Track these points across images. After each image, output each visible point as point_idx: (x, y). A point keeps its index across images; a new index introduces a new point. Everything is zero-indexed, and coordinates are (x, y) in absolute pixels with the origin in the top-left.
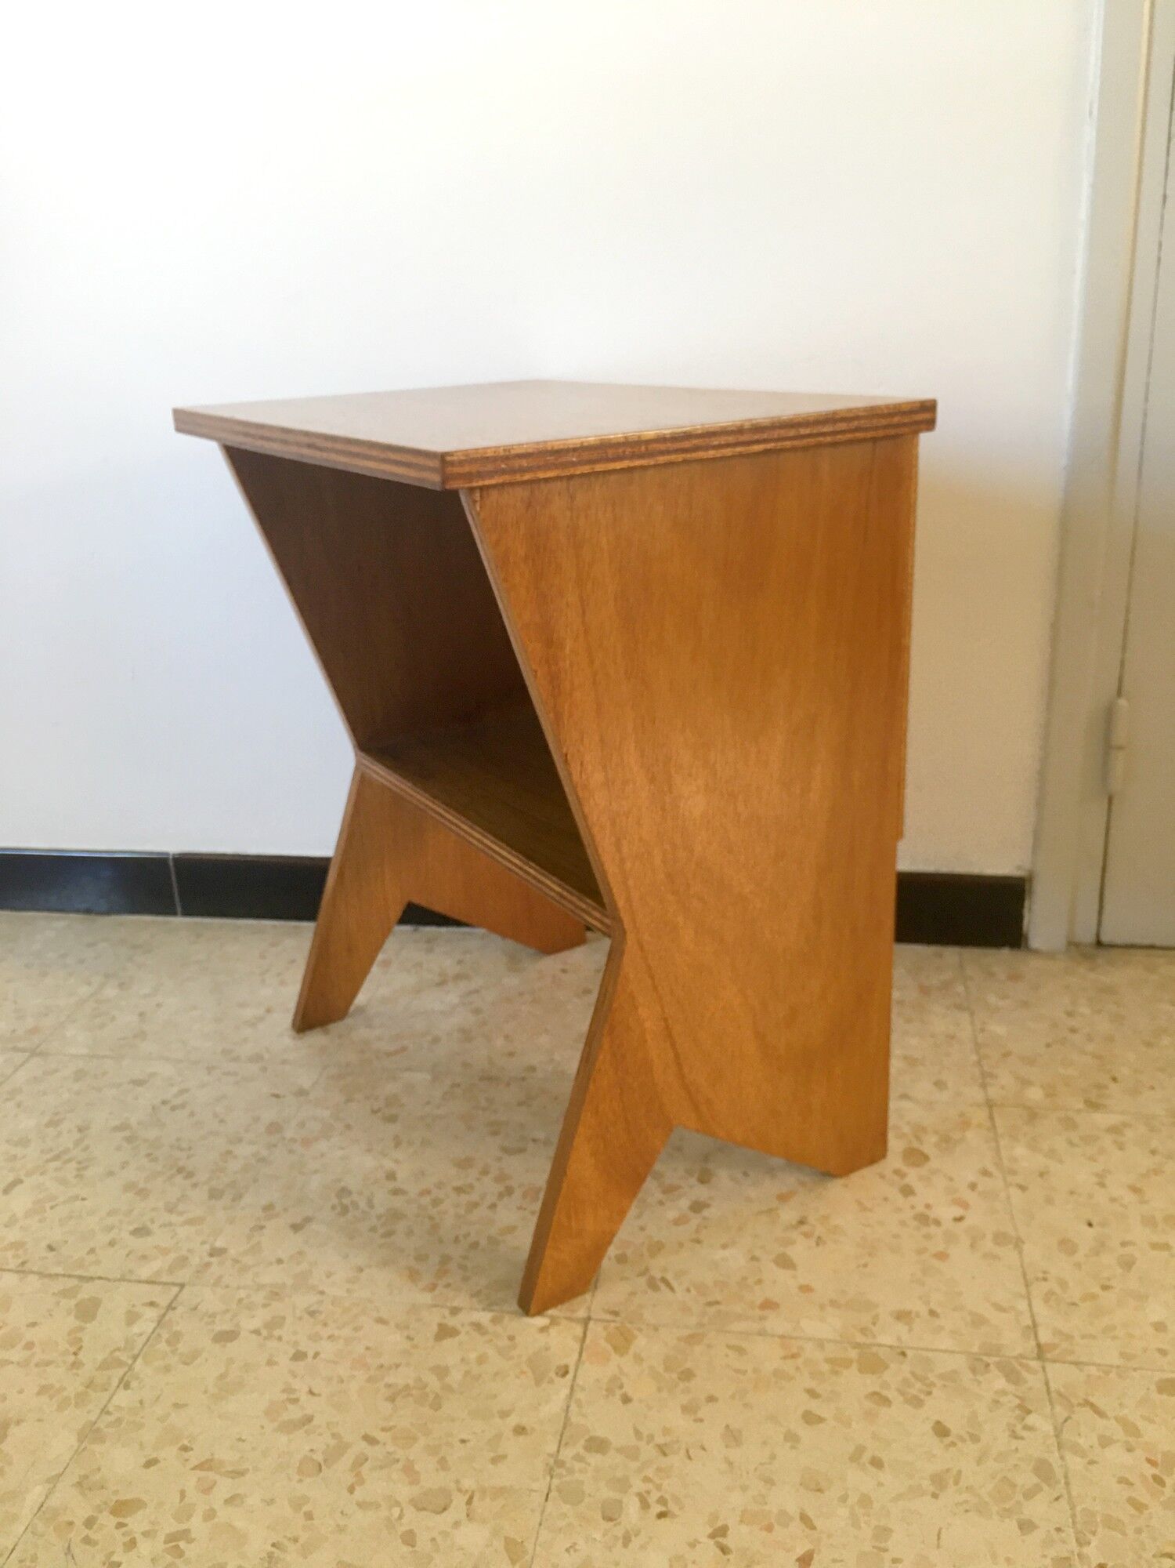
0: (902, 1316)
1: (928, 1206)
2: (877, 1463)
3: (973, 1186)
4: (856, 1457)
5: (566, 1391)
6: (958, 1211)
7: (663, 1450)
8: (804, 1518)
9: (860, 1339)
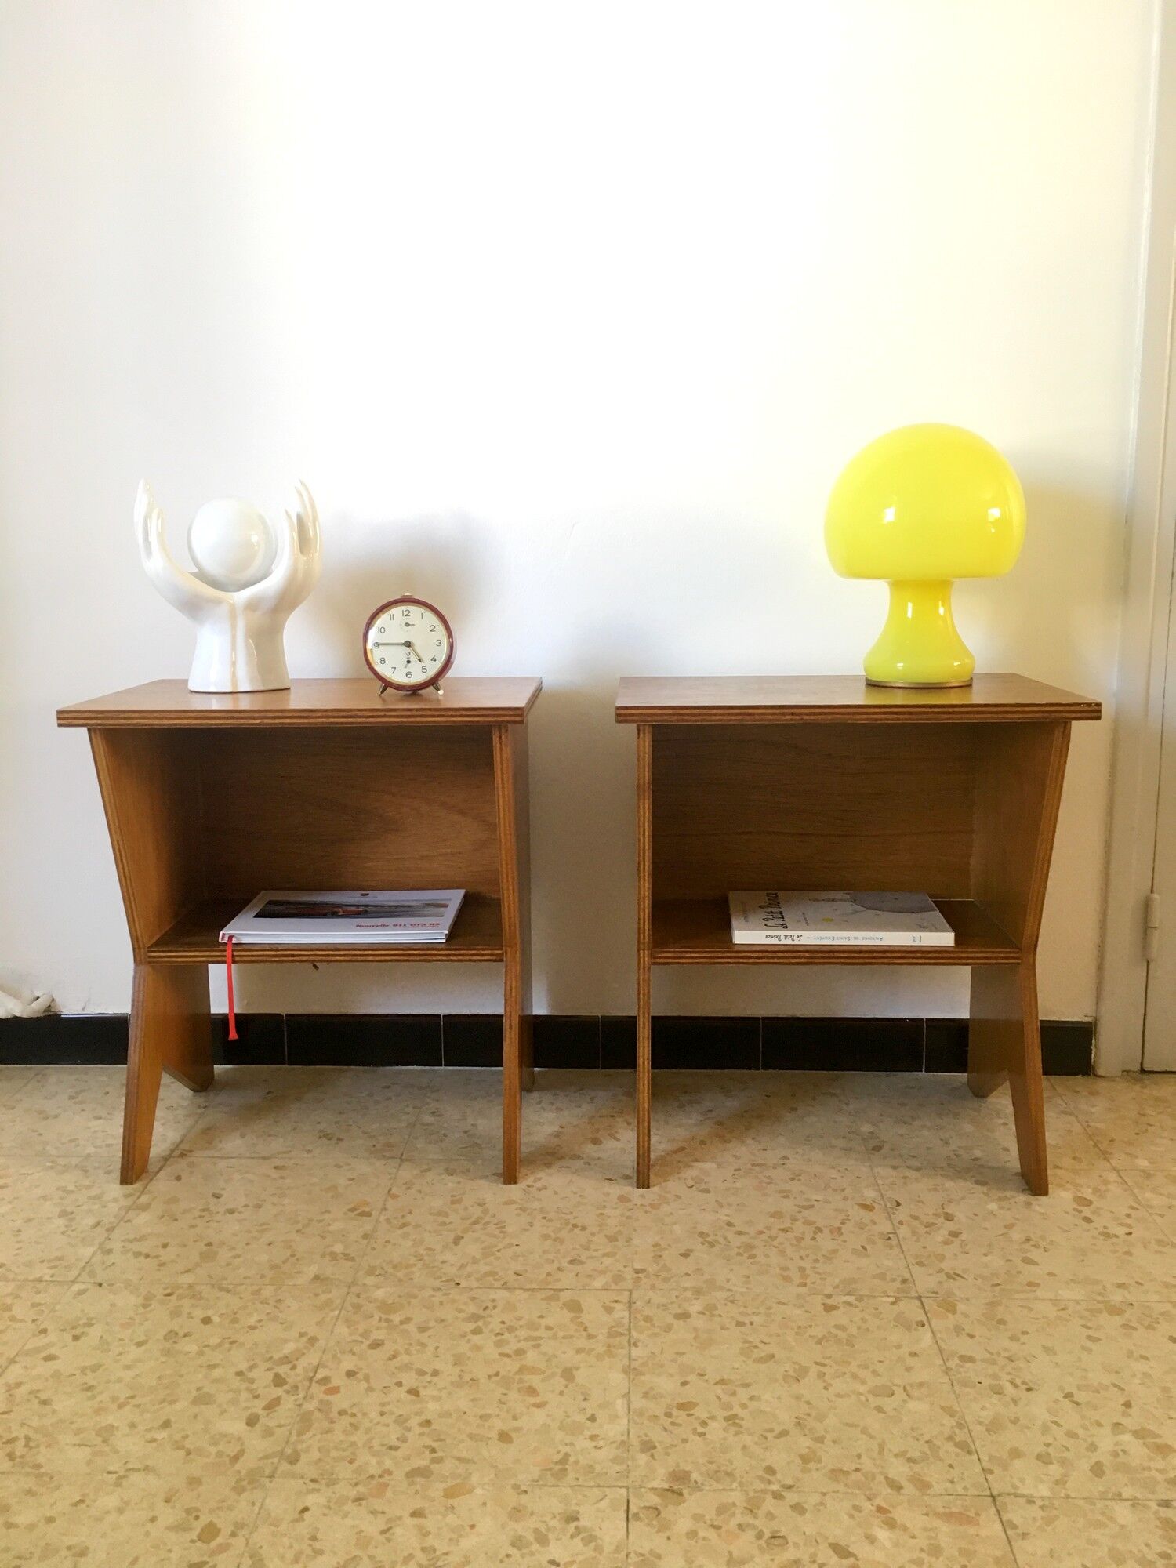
0: (1120, 1286)
1: (1105, 1227)
2: (1146, 1358)
3: (1128, 1216)
4: (1130, 1354)
5: (929, 1334)
6: (1128, 1230)
7: (1010, 1359)
8: (1115, 1386)
9: (1100, 1298)
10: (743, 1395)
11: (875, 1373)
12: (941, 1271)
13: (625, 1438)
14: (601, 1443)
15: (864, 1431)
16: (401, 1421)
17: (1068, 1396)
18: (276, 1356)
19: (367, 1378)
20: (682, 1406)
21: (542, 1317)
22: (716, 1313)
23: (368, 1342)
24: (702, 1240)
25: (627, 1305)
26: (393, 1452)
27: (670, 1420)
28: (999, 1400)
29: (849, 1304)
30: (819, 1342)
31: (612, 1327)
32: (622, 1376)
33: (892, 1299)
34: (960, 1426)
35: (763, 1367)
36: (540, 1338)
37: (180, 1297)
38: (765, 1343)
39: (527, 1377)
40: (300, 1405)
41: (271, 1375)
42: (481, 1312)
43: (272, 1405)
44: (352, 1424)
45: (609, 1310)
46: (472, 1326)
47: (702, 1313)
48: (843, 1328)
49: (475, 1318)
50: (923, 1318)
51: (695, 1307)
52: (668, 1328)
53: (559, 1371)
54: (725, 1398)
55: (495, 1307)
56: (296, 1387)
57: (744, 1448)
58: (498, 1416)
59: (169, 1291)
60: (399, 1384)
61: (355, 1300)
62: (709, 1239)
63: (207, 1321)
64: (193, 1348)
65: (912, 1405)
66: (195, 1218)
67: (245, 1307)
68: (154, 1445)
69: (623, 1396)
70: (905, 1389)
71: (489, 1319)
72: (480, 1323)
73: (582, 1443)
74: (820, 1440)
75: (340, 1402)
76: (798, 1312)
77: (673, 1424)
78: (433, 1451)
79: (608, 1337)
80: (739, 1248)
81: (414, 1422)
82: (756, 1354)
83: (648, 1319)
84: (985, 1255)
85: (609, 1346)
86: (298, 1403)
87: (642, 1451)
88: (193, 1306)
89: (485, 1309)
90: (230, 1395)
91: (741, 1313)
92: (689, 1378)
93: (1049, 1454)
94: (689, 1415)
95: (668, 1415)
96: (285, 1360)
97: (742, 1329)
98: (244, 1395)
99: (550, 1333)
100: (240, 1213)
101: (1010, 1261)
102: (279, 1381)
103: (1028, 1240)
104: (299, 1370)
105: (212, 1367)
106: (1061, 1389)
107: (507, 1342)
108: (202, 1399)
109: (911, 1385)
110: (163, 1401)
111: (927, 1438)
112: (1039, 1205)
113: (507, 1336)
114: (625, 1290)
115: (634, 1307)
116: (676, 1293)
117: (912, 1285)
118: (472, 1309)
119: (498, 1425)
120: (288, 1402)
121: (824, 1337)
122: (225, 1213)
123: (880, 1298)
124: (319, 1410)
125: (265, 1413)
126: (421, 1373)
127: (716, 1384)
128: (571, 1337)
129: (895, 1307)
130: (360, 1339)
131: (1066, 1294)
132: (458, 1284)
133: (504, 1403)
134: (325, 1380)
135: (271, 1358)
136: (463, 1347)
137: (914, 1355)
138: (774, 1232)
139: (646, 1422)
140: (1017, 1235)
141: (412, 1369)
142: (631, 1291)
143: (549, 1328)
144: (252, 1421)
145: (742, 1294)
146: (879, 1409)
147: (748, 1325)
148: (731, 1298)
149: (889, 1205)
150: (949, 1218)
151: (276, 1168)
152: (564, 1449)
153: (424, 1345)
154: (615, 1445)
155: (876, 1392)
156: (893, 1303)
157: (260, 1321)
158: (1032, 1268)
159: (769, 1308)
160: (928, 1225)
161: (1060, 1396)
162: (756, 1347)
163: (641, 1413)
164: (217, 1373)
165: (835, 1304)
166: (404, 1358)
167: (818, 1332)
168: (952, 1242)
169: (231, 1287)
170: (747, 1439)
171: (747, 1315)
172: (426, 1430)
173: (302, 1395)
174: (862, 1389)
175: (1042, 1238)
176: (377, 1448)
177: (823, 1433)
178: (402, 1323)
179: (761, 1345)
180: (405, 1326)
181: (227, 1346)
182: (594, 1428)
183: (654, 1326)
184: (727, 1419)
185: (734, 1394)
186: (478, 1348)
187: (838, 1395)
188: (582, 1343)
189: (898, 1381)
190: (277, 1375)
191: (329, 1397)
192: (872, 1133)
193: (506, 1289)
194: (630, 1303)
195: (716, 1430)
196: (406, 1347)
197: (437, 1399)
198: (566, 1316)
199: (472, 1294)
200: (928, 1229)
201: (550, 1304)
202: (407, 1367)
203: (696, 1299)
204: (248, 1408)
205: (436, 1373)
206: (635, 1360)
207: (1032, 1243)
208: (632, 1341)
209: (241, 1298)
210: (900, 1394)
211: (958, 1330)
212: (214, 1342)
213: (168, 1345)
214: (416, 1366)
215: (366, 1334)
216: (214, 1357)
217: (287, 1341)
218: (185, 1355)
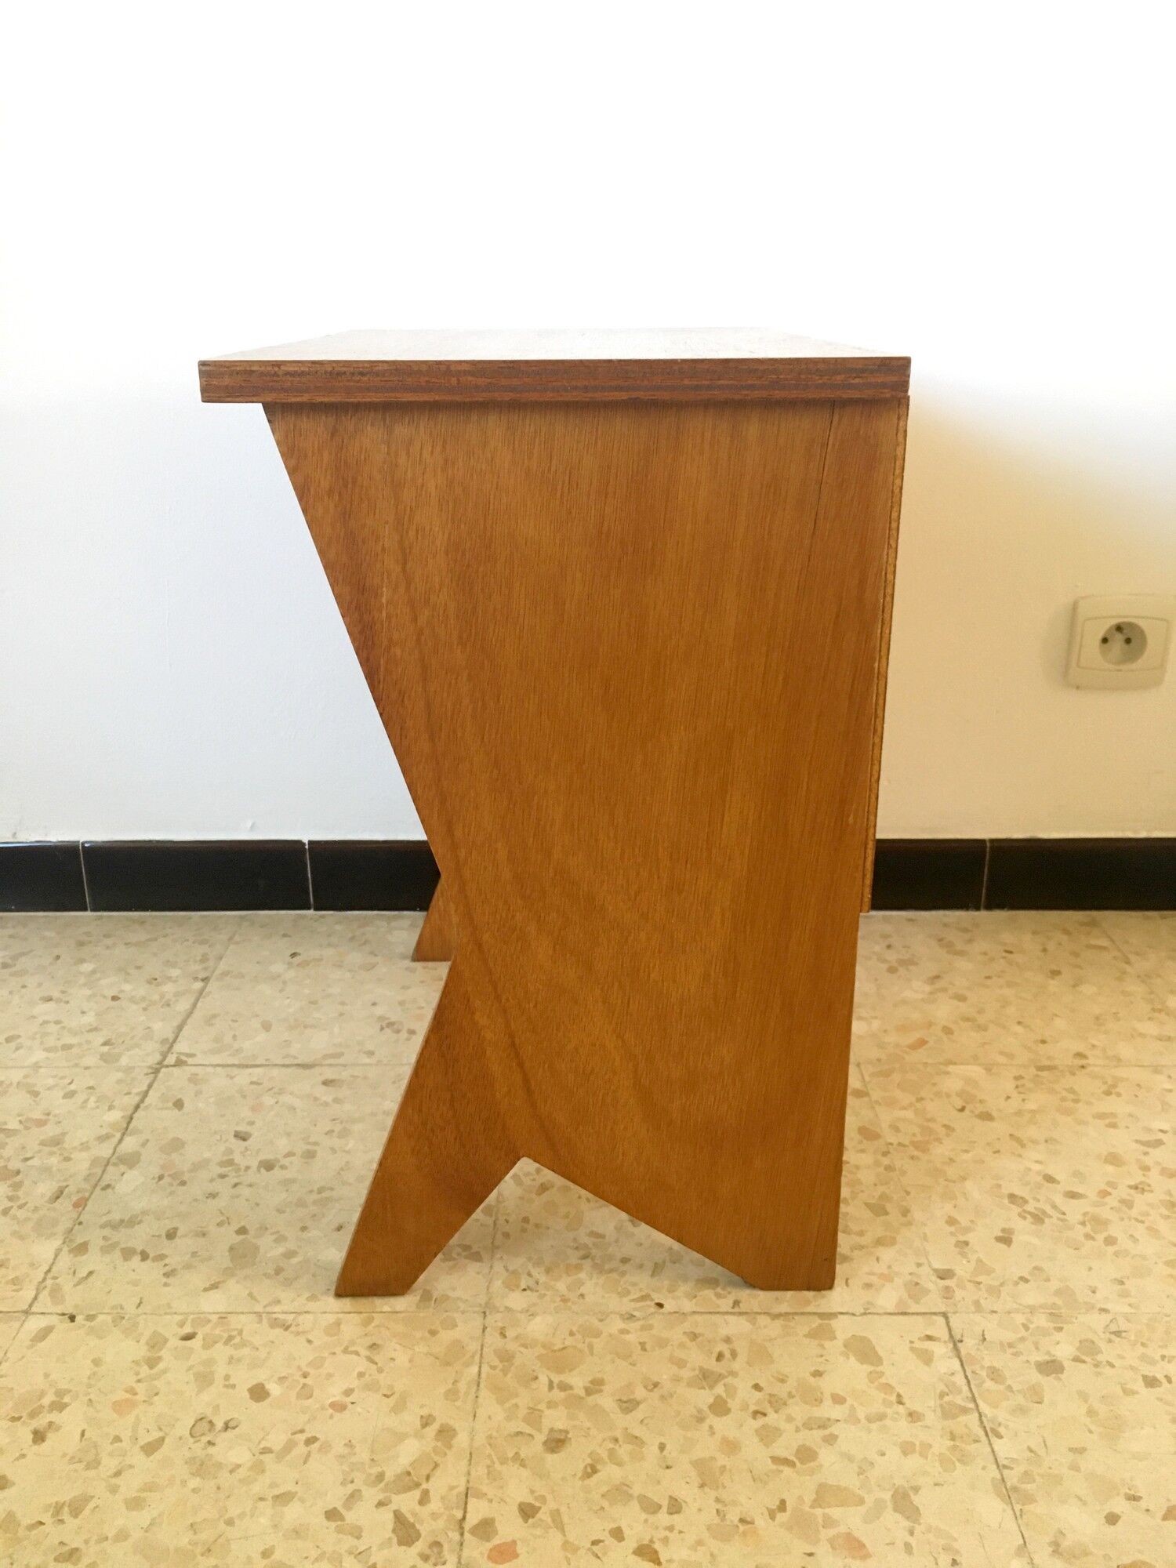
19: (558, 1520)
22: (1101, 1359)
23: (545, 1436)
24: (1020, 1210)
37: (208, 1344)
39: (835, 1513)
41: (387, 1515)
42: (714, 1366)
45: (924, 1357)
46: (708, 1396)
47: (1078, 1360)
49: (706, 1378)
51: (1063, 1347)
52: (1036, 1395)
53: (888, 1496)
55: (734, 1353)
56: (438, 1543)
59: (187, 1329)
60: (618, 1535)
62: (1030, 1207)
63: (259, 1393)
64: (240, 1455)
66: (212, 1180)
67: (318, 1363)
71: (729, 1381)
88: (231, 1360)
89: (720, 1357)
96: (408, 1481)
100: (282, 1167)
104: (435, 1505)
105: (283, 1499)
107: (777, 1432)
114: (936, 1314)
115: (963, 1350)
118: (697, 1358)
122: (259, 1168)
130: (527, 1429)
132: (660, 1305)
134: (485, 1528)
135: (380, 1477)
136: (706, 1447)
138: (1123, 1192)
151: (325, 1083)
157: (348, 1392)
164: (292, 1513)
178: (588, 1391)
181: (301, 1449)
190: (398, 1517)
193: (740, 1314)
194: (955, 1342)
199: (688, 1327)
201: (823, 1347)
202: (620, 1493)
209: (309, 1341)
212: (277, 1441)
213: (198, 1449)
214: (637, 1490)
215: (533, 1417)
216: (282, 1475)
217: (401, 1437)
218: (231, 1472)
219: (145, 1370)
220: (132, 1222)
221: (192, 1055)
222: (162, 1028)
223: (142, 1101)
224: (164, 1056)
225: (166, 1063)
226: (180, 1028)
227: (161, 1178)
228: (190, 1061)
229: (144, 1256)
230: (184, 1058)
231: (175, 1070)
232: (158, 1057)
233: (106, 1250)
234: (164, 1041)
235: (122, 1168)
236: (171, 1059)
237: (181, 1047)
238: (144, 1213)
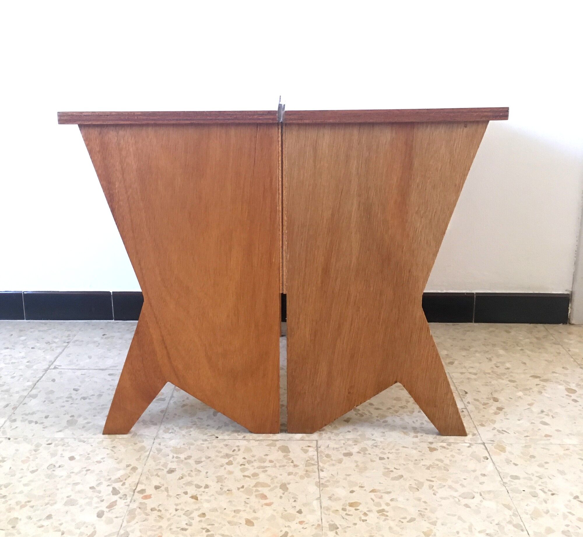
5: (491, 464)
7: (540, 477)
10: (387, 498)
11: (463, 486)
12: (494, 429)
13: (320, 523)
14: (306, 526)
15: (460, 518)
16: (187, 513)
17: (576, 497)
18: (113, 478)
19: (167, 490)
20: (351, 505)
21: (267, 455)
22: (367, 452)
23: (167, 470)
24: (357, 413)
25: (316, 448)
26: (184, 532)
27: (345, 512)
28: (537, 500)
29: (444, 447)
30: (428, 468)
31: (308, 460)
32: (315, 487)
33: (468, 445)
34: (514, 515)
35: (397, 482)
36: (266, 467)
37: (56, 445)
38: (397, 469)
39: (260, 489)
40: (128, 505)
41: (110, 489)
42: (231, 453)
43: (111, 506)
44: (159, 516)
45: (306, 451)
46: (227, 460)
47: (359, 452)
48: (441, 461)
49: (227, 456)
50: (487, 455)
51: (355, 449)
52: (340, 461)
53: (279, 485)
54: (377, 500)
55: (239, 450)
56: (126, 495)
57: (390, 528)
58: (245, 510)
59: (50, 442)
60: (186, 493)
61: (158, 446)
62: (360, 412)
63: (72, 458)
64: (64, 474)
65: (486, 503)
66: (63, 402)
67: (93, 451)
68: (42, 529)
69: (317, 499)
70: (481, 495)
71: (235, 457)
72: (231, 459)
73: (294, 525)
74: (434, 523)
75: (150, 504)
76: (414, 451)
77: (347, 514)
78: (208, 531)
79: (306, 466)
80: (377, 417)
81: (195, 514)
82: (393, 475)
83: (328, 456)
84: (519, 420)
85: (307, 471)
86: (127, 504)
87: (331, 530)
88: (63, 450)
89: (234, 451)
90: (87, 500)
91: (382, 453)
92: (354, 489)
93: (569, 531)
94: (356, 510)
95: (344, 509)
96: (118, 480)
97: (383, 461)
98: (96, 500)
99: (272, 464)
100: (89, 399)
101: (534, 423)
102: (115, 492)
103: (542, 412)
104: (127, 485)
105: (76, 484)
106: (571, 494)
107: (247, 469)
108: (70, 502)
109: (484, 492)
110: (47, 504)
111: (496, 522)
112: (546, 393)
113: (247, 466)
114: (313, 440)
115: (319, 450)
116: (344, 442)
117: (478, 436)
118: (226, 451)
119: (245, 516)
120: (121, 503)
121: (430, 466)
122: (81, 399)
123: (461, 444)
124: (140, 508)
125: (108, 510)
126: (198, 487)
127: (371, 492)
128: (284, 466)
129: (470, 448)
130: (162, 468)
131: (567, 441)
132: (217, 437)
133: (247, 503)
134: (142, 491)
135: (110, 479)
136: (222, 472)
137: (484, 475)
138: (396, 408)
139: (331, 513)
140: (536, 409)
141: (193, 484)
142: (317, 441)
143: (271, 461)
144: (100, 515)
145: (381, 442)
146: (467, 506)
147: (387, 459)
148: (375, 445)
149: (461, 394)
150: (496, 400)
152: (285, 530)
153: (199, 471)
154: (314, 527)
155: (464, 496)
156: (469, 447)
157: (103, 458)
158: (546, 427)
159: (397, 450)
160: (484, 404)
161: (571, 498)
162: (392, 471)
163: (328, 509)
164: (78, 488)
165: (436, 447)
166: (189, 479)
167: (428, 463)
168: (499, 413)
169: (86, 440)
170: (392, 524)
171: (385, 454)
172: (203, 519)
173: (129, 499)
174: (456, 494)
175: (550, 410)
176: (175, 529)
177: (435, 519)
178: (186, 459)
179: (395, 470)
180: (188, 461)
181: (84, 472)
182: (300, 518)
183: (332, 460)
184: (379, 512)
185: (381, 497)
186: (230, 473)
187: (442, 498)
188: (291, 469)
189: (476, 490)
190: (114, 489)
191: (146, 501)
192: (447, 355)
193: (244, 439)
194: (317, 447)
195: (373, 518)
196: (189, 472)
197: (208, 501)
198: (280, 454)
199: (225, 443)
200: (484, 406)
201: (270, 448)
202: (189, 484)
203: (355, 445)
204: (97, 507)
205: (207, 487)
206: (322, 479)
207: (544, 413)
208: (320, 468)
209: (91, 445)
210: (478, 498)
211: (508, 461)
212: (76, 470)
213: (49, 472)
214: (195, 483)
215: (165, 465)
216: (77, 479)
217: (119, 470)
218: (60, 478)
219: (34, 452)
220: (33, 413)
221: (60, 366)
222: (50, 357)
223: (40, 379)
224: (50, 366)
225: (50, 368)
226: (57, 357)
227: (45, 401)
228: (59, 367)
229: (36, 423)
230: (57, 367)
231: (53, 370)
232: (47, 366)
233: (23, 420)
234: (50, 362)
235: (31, 398)
236: (52, 367)
237: (57, 363)
238: (38, 411)
